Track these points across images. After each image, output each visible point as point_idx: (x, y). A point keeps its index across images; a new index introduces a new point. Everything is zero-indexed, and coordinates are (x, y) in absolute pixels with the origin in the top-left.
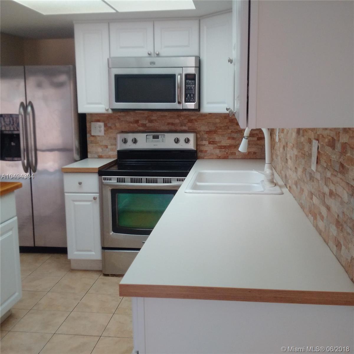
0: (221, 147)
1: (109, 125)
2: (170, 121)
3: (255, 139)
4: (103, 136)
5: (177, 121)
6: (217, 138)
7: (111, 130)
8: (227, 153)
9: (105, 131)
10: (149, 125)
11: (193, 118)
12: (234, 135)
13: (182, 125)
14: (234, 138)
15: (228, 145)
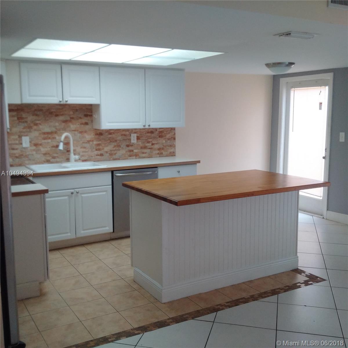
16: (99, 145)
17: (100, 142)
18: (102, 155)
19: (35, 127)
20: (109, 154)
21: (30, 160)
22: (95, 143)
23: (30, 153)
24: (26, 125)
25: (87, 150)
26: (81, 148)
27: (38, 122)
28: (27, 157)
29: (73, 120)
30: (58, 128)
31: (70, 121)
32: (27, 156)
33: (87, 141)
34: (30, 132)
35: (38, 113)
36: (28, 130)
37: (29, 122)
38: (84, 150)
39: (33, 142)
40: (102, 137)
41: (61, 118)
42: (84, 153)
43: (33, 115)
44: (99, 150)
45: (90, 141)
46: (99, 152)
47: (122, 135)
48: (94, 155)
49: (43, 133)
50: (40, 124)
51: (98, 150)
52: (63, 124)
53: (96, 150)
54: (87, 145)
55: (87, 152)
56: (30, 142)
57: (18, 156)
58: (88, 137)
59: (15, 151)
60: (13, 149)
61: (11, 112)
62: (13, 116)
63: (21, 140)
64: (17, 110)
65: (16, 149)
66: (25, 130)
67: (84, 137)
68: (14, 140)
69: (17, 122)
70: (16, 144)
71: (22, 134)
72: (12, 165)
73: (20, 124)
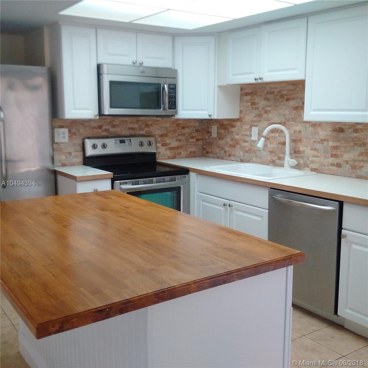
2: (131, 126)
4: (67, 143)
6: (168, 141)
7: (75, 136)
8: (175, 153)
11: (149, 123)
12: (180, 138)
13: (141, 129)
14: (180, 140)
15: (176, 146)
16: (336, 148)
17: (338, 144)
18: (339, 165)
19: (265, 116)
20: (350, 166)
21: (257, 157)
22: (331, 144)
24: (257, 112)
25: (319, 155)
26: (311, 149)
27: (268, 109)
28: (255, 153)
30: (287, 117)
33: (319, 140)
34: (260, 121)
35: (270, 96)
36: (258, 119)
37: (260, 109)
38: (315, 153)
39: (261, 135)
40: (342, 135)
41: (292, 103)
42: (315, 159)
43: (265, 99)
44: (336, 156)
45: (324, 140)
46: (335, 161)
48: (328, 164)
49: (271, 123)
50: (270, 111)
51: (334, 156)
52: (294, 112)
53: (332, 156)
54: (318, 146)
55: (318, 157)
56: (259, 134)
57: (247, 150)
58: (322, 133)
59: (246, 144)
60: (244, 141)
61: (246, 95)
62: (248, 101)
63: (251, 131)
64: (251, 94)
65: (247, 142)
66: (255, 119)
67: (317, 133)
68: (246, 130)
69: (250, 108)
70: (247, 135)
71: (253, 123)
72: (242, 160)
73: (253, 110)
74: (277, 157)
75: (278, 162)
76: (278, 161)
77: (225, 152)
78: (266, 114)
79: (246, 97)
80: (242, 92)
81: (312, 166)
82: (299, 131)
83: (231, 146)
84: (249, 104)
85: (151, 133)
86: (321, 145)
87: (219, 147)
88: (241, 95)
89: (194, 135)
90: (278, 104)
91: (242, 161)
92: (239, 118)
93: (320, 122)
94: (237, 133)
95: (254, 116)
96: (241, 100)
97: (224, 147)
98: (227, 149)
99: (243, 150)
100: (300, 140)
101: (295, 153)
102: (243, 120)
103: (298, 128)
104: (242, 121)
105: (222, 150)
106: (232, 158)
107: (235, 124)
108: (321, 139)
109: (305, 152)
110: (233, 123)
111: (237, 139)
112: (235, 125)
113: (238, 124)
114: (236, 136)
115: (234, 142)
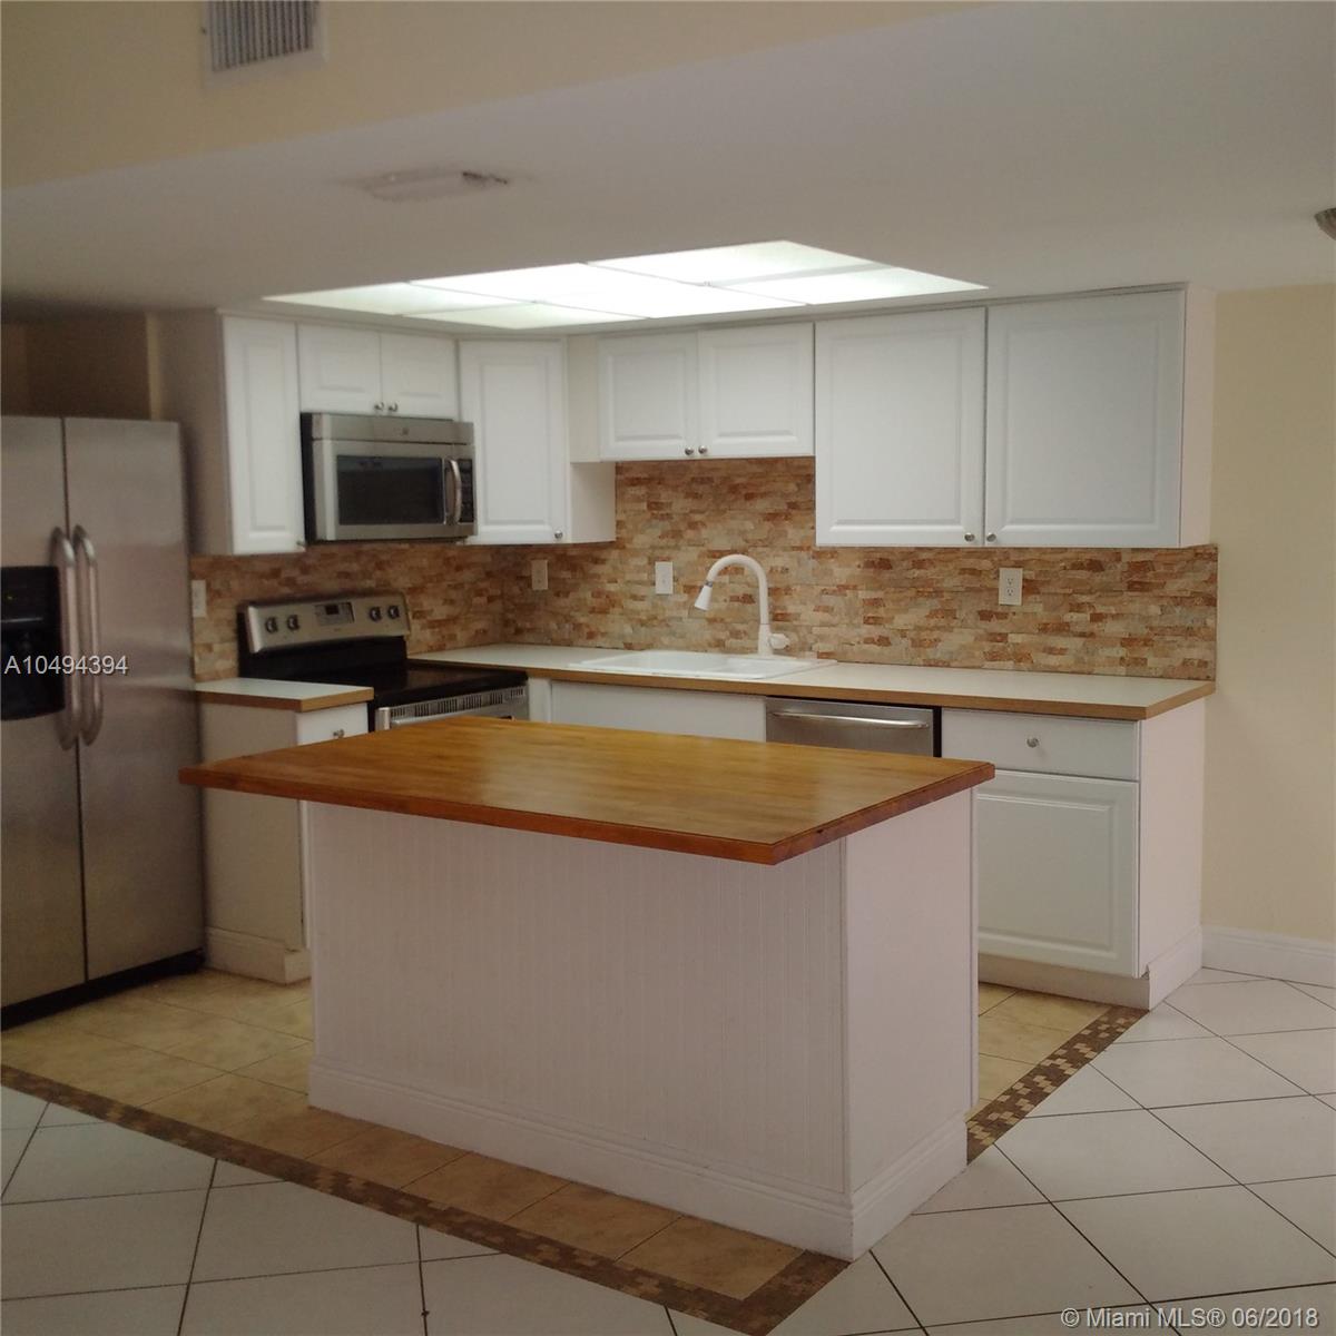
0: (433, 625)
1: (217, 585)
2: (343, 567)
3: (483, 600)
4: (203, 619)
5: (355, 567)
6: (426, 603)
7: (219, 601)
8: (443, 637)
9: (209, 603)
10: (302, 579)
11: (384, 557)
12: (453, 594)
13: (366, 575)
14: (452, 602)
15: (445, 617)
16: (876, 603)
17: (880, 594)
18: (884, 641)
19: (690, 534)
20: (910, 642)
21: (673, 634)
22: (863, 594)
23: (675, 614)
24: (667, 525)
25: (836, 620)
26: (817, 610)
27: (698, 517)
28: (668, 626)
29: (794, 512)
30: (750, 536)
31: (787, 517)
32: (665, 622)
33: (835, 588)
34: (677, 547)
35: (701, 489)
36: (672, 543)
37: (676, 518)
38: (826, 617)
39: (683, 580)
40: (886, 575)
41: (762, 505)
42: (826, 630)
43: (688, 495)
44: (875, 621)
45: (846, 587)
46: (875, 631)
47: (963, 571)
48: (857, 639)
49: (709, 551)
50: (704, 524)
51: (871, 621)
52: (767, 525)
53: (867, 621)
54: (831, 600)
55: (834, 626)
56: (675, 579)
57: (644, 618)
58: (841, 573)
59: (639, 605)
60: (634, 597)
61: (634, 485)
62: (638, 500)
63: (653, 572)
64: (648, 481)
65: (642, 598)
66: (664, 542)
67: (828, 573)
68: (639, 570)
69: (648, 515)
70: (640, 583)
71: (658, 553)
72: (631, 644)
73: (654, 522)
74: (728, 633)
75: (731, 642)
76: (733, 641)
77: (577, 626)
78: (694, 529)
79: (634, 488)
80: (621, 477)
81: (822, 647)
82: (783, 568)
83: (593, 611)
84: (644, 506)
85: (389, 584)
86: (840, 598)
87: (554, 614)
88: (618, 485)
89: (483, 585)
90: (722, 507)
91: (629, 647)
92: (614, 540)
93: (834, 548)
94: (613, 577)
95: (659, 534)
96: (619, 497)
97: (572, 613)
98: (582, 620)
99: (630, 620)
100: (788, 590)
101: (779, 618)
102: (628, 546)
103: (779, 562)
104: (624, 547)
105: (567, 621)
106: (600, 641)
107: (604, 555)
108: (838, 586)
109: (802, 617)
110: (596, 553)
111: (610, 592)
112: (603, 557)
113: (615, 554)
114: (608, 585)
115: (603, 600)
